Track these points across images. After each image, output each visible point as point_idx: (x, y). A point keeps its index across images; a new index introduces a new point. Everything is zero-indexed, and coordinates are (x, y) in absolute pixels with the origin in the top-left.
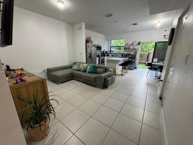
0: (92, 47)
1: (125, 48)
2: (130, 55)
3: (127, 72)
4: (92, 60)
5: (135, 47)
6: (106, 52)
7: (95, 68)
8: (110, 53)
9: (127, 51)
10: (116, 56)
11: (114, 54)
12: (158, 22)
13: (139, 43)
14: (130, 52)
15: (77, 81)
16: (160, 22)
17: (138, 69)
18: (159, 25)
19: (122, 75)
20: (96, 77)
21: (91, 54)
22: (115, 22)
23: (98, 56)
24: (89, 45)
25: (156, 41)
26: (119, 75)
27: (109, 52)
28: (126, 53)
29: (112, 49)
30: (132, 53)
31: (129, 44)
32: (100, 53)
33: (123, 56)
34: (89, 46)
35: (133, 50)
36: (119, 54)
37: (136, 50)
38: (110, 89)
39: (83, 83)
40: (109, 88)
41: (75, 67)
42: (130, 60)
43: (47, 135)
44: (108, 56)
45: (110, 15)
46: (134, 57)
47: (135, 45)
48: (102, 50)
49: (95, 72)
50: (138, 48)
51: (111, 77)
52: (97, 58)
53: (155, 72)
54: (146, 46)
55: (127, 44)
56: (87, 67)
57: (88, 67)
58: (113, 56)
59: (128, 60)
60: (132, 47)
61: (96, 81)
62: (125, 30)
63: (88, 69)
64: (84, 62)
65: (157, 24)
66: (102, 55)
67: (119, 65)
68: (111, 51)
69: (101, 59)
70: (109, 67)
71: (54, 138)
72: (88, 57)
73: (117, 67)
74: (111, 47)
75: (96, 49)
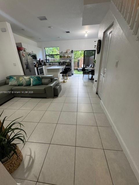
0: (27, 56)
1: (61, 57)
2: (66, 63)
3: (67, 79)
4: (30, 71)
5: (69, 55)
6: (42, 61)
7: (39, 79)
8: (47, 62)
9: (63, 59)
10: (53, 65)
11: (51, 63)
12: (86, 33)
13: (72, 52)
14: (66, 60)
15: (21, 97)
16: (87, 32)
17: (74, 75)
18: (86, 35)
19: (64, 82)
20: (45, 89)
21: (28, 65)
22: (49, 27)
23: (35, 66)
24: (23, 53)
25: (85, 50)
26: (62, 82)
27: (45, 61)
28: (62, 61)
29: (48, 58)
30: (68, 61)
31: (63, 52)
32: (36, 63)
33: (60, 64)
34: (23, 55)
35: (67, 58)
36: (56, 63)
37: (70, 58)
38: (61, 97)
39: (31, 98)
40: (59, 95)
41: (12, 82)
42: (67, 67)
43: (22, 160)
44: (45, 65)
45: (45, 19)
46: (69, 64)
47: (69, 53)
48: (38, 59)
49: (41, 84)
50: (72, 56)
51: (58, 86)
52: (36, 68)
53: (88, 75)
54: (76, 54)
55: (62, 52)
56: (30, 80)
57: (32, 80)
58: (50, 65)
59: (65, 68)
60: (66, 56)
61: (45, 93)
62: (59, 37)
63: (32, 82)
64: (22, 75)
65: (85, 34)
66: (38, 65)
67: (61, 73)
68: (47, 60)
69: (39, 69)
70: (53, 76)
71: (32, 157)
72: (25, 68)
73: (58, 75)
74: (46, 55)
75: (32, 58)
